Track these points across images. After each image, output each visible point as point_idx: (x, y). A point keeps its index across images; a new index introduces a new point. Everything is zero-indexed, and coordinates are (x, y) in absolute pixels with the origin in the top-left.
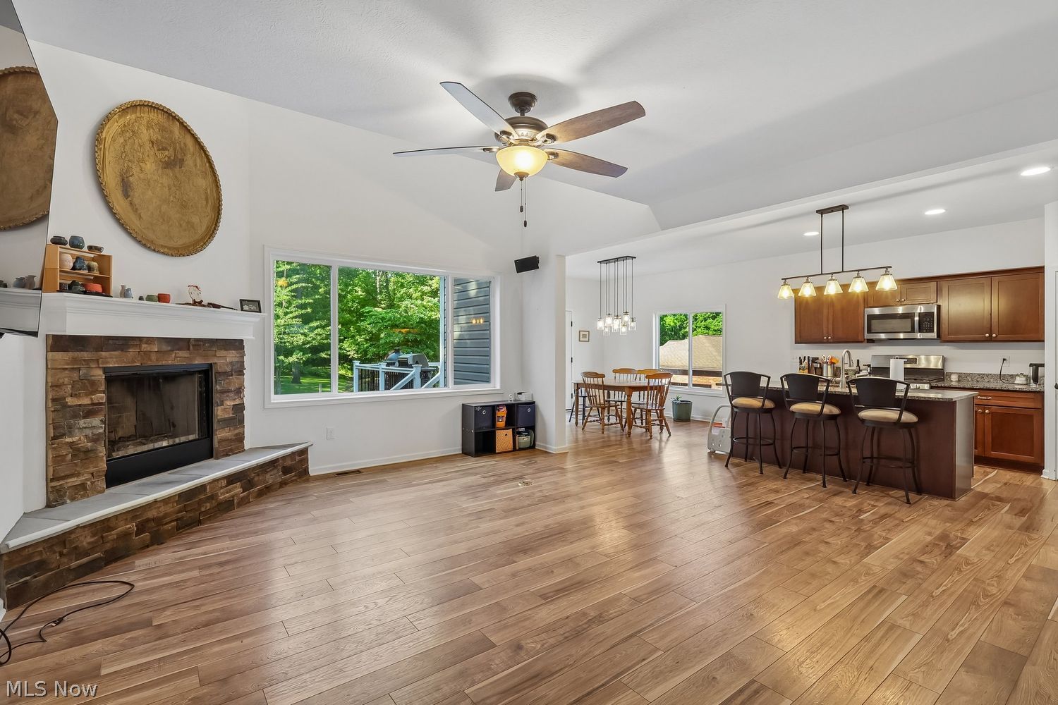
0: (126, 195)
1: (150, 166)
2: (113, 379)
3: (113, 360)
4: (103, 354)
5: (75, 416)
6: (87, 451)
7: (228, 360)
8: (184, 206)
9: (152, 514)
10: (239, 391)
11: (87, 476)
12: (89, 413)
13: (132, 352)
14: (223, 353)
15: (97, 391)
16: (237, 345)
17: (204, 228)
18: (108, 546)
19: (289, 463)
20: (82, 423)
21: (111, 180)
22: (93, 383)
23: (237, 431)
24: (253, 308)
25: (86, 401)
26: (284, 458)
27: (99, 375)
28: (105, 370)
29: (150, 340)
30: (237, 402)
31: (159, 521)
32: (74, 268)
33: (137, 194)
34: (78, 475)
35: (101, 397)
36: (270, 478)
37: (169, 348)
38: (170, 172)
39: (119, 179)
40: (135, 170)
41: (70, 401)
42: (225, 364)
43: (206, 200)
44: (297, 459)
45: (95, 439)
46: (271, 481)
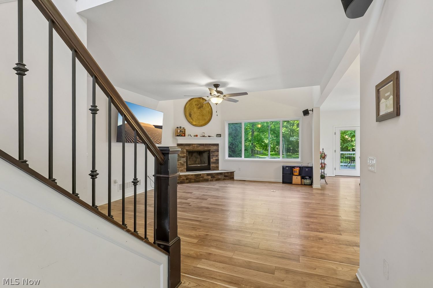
0: (190, 116)
1: (195, 110)
2: (187, 151)
3: (187, 148)
4: (186, 147)
5: (181, 158)
6: (183, 164)
7: (214, 148)
8: (203, 115)
9: (189, 177)
10: (217, 156)
11: (183, 169)
12: (183, 157)
13: (191, 147)
14: (213, 147)
16: (217, 145)
17: (208, 119)
18: (181, 180)
19: (226, 174)
20: (182, 159)
21: (188, 114)
22: (184, 152)
23: (217, 165)
24: (219, 136)
25: (183, 155)
26: (225, 173)
27: (185, 151)
28: (186, 150)
29: (195, 144)
30: (216, 158)
31: (190, 179)
32: (180, 132)
33: (192, 116)
34: (181, 168)
35: (185, 155)
36: (220, 177)
37: (199, 146)
38: (200, 109)
39: (189, 114)
40: (192, 111)
41: (180, 155)
42: (214, 149)
43: (209, 113)
44: (229, 174)
45: (184, 162)
46: (220, 178)
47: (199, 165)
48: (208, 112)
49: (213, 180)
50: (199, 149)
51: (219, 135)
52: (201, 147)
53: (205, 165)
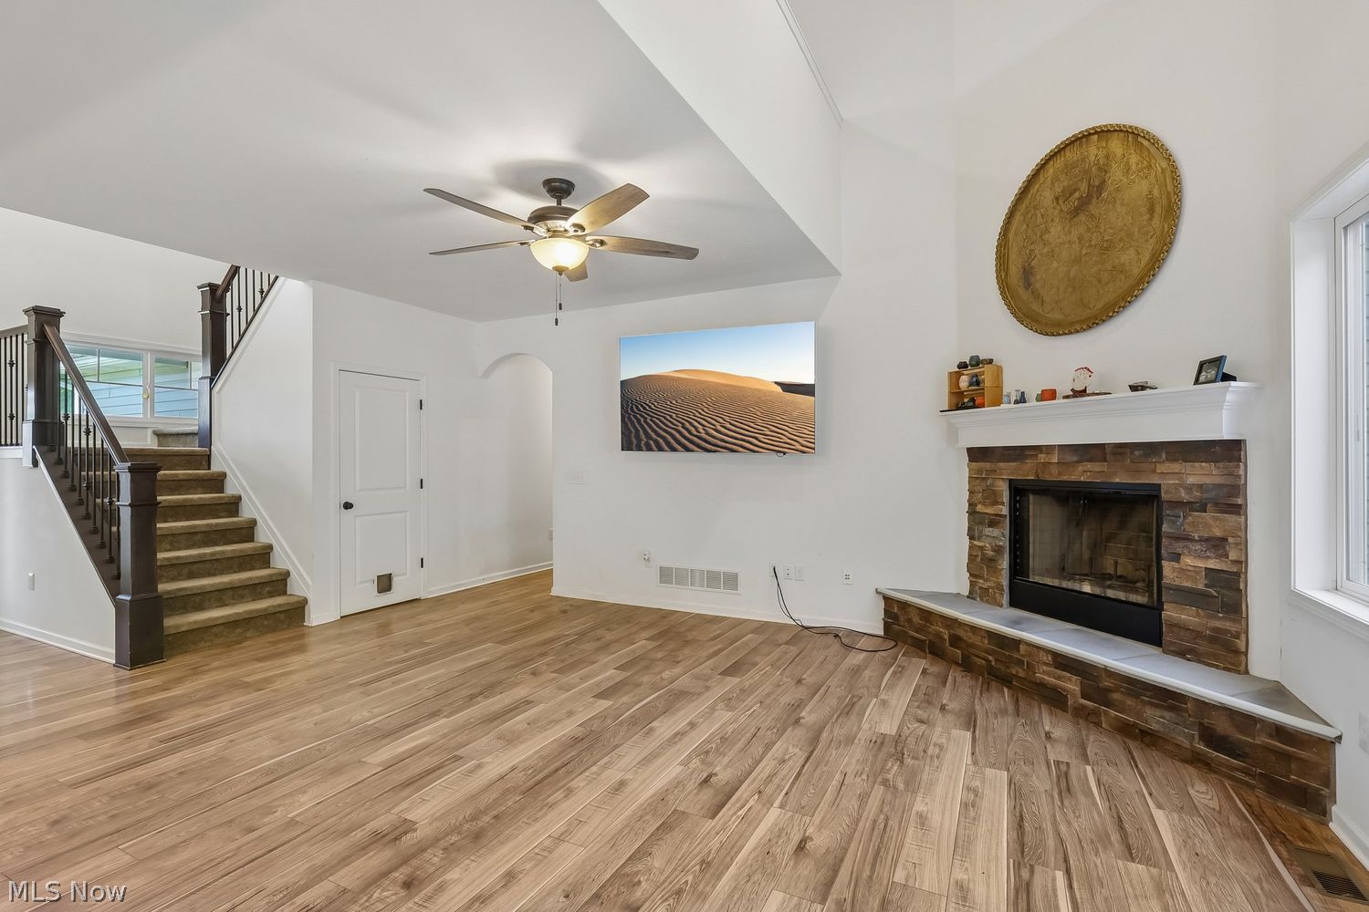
0: (1029, 284)
1: (1056, 230)
2: (1016, 488)
3: (1014, 470)
4: (1002, 464)
5: (982, 523)
6: (990, 559)
7: (1191, 480)
12: (993, 524)
13: (1028, 463)
14: (1176, 467)
15: (995, 503)
19: (1222, 726)
20: (988, 531)
21: (1015, 278)
22: (995, 494)
23: (1217, 624)
24: (1212, 373)
25: (990, 510)
27: (1004, 485)
28: (1009, 481)
29: (1048, 449)
30: (1214, 564)
32: (970, 385)
33: (1039, 277)
34: (985, 579)
35: (1005, 508)
36: (1155, 719)
37: (1075, 459)
38: (1082, 217)
39: (1020, 272)
40: (1038, 249)
41: (980, 508)
42: (1189, 489)
43: (1151, 210)
44: (1262, 739)
45: (998, 550)
46: (1155, 726)
47: (1087, 588)
48: (1143, 210)
49: (1096, 713)
50: (1073, 478)
51: (1215, 370)
52: (1089, 466)
53: (1134, 598)
